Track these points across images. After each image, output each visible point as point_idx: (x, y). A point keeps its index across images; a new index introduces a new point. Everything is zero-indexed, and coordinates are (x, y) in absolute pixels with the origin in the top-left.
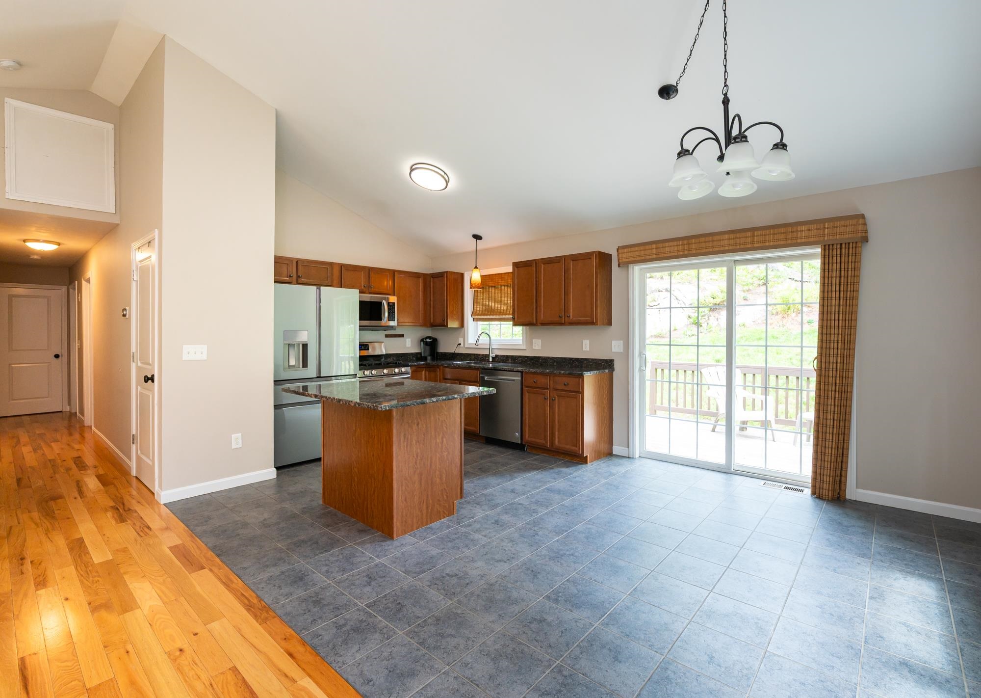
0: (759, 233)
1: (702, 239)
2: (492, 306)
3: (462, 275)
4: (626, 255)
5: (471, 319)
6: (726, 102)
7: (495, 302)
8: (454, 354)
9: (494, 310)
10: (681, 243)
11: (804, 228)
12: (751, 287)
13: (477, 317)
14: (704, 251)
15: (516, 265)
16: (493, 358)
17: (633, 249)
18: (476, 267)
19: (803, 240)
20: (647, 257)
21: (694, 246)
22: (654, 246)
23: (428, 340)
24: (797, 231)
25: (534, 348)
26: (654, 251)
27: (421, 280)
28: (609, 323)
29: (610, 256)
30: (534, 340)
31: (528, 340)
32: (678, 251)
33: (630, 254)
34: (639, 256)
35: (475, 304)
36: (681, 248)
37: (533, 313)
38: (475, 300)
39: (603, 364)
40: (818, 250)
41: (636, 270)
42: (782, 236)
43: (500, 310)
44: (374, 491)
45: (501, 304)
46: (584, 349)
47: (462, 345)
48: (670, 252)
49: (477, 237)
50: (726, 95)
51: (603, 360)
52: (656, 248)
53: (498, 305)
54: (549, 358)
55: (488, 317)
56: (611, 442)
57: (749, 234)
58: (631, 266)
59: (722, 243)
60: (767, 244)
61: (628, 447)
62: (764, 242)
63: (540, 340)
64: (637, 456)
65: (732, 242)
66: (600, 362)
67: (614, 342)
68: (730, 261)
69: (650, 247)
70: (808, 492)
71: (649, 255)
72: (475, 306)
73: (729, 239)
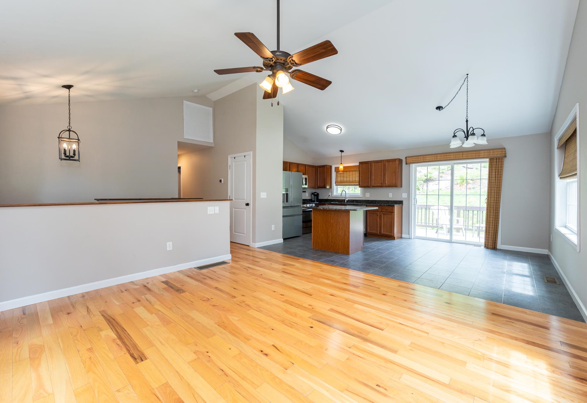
0: (465, 153)
1: (442, 155)
2: (345, 179)
3: (331, 167)
4: (410, 160)
5: (335, 185)
6: (467, 121)
7: (347, 178)
8: (327, 199)
9: (346, 181)
10: (433, 156)
11: (482, 152)
12: (444, 171)
13: (337, 184)
14: (443, 159)
15: (360, 163)
16: (347, 201)
17: (413, 158)
18: (341, 164)
19: (482, 156)
20: (419, 161)
21: (439, 157)
22: (422, 157)
23: (316, 194)
24: (480, 153)
25: (366, 196)
26: (422, 159)
27: (314, 169)
28: (402, 187)
29: (402, 160)
30: (366, 194)
31: (364, 193)
32: (432, 159)
33: (412, 160)
34: (416, 161)
35: (337, 178)
36: (433, 158)
37: (369, 182)
38: (337, 177)
40: (488, 160)
41: (413, 166)
42: (474, 155)
43: (349, 181)
44: (340, 240)
45: (350, 179)
46: (390, 197)
47: (331, 196)
48: (428, 159)
49: (342, 151)
50: (467, 119)
51: (398, 201)
53: (348, 179)
54: (373, 200)
55: (344, 184)
56: (402, 233)
57: (461, 153)
58: (411, 165)
59: (450, 156)
60: (468, 157)
61: (409, 235)
62: (467, 156)
63: (369, 194)
64: (413, 238)
65: (454, 156)
67: (403, 194)
68: (453, 163)
69: (420, 157)
70: (483, 247)
71: (420, 160)
72: (337, 179)
73: (453, 155)
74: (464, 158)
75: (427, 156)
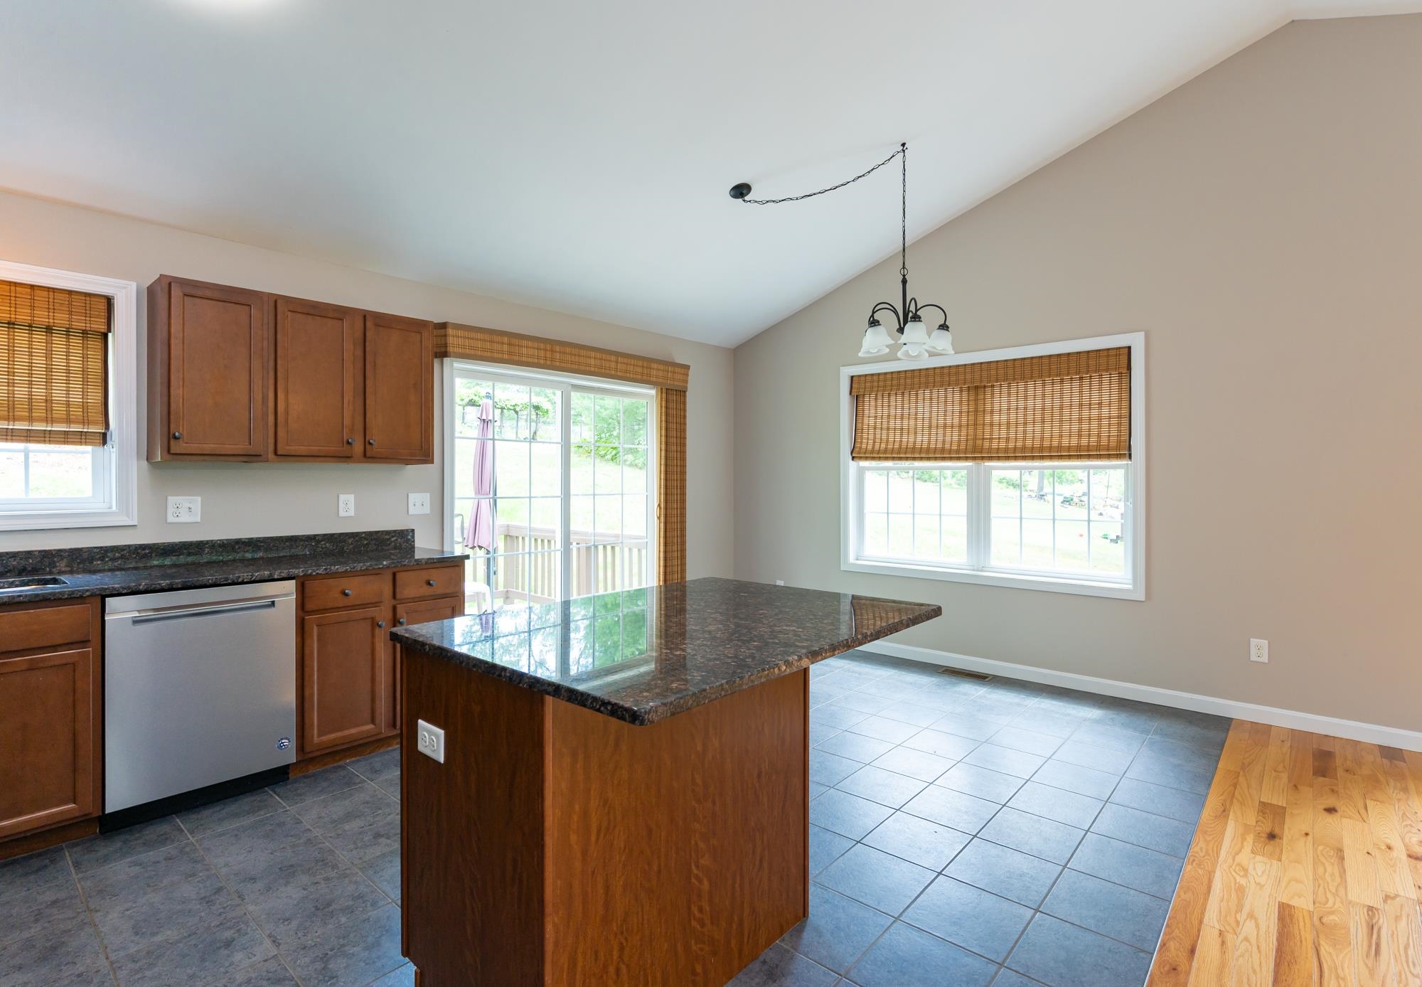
4: (460, 341)
10: (542, 346)
17: (473, 335)
20: (496, 355)
22: (506, 340)
25: (171, 519)
26: (505, 347)
31: (148, 498)
33: (467, 342)
34: (483, 349)
37: (251, 428)
39: (393, 539)
40: (656, 393)
46: (340, 513)
48: (528, 356)
50: (904, 276)
51: (395, 531)
52: (509, 344)
66: (387, 537)
67: (414, 496)
68: (568, 382)
71: (499, 352)
74: (619, 374)
75: (524, 343)
